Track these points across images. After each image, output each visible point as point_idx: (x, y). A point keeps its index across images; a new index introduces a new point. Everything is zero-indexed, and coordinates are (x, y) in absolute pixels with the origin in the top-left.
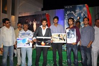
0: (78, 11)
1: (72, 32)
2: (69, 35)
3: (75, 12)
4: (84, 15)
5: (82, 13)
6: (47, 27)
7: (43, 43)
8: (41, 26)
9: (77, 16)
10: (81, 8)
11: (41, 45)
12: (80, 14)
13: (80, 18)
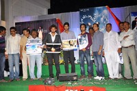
2: (81, 41)
3: (93, 17)
5: (102, 17)
6: (56, 34)
7: (53, 49)
8: (50, 33)
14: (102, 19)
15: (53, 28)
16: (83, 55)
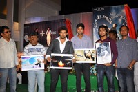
0: (113, 14)
1: (104, 47)
2: (99, 51)
3: (109, 17)
4: (123, 21)
5: (120, 17)
6: (67, 40)
7: (61, 63)
9: (113, 23)
10: (118, 11)
11: (58, 66)
12: (116, 20)
13: (116, 26)
14: (120, 20)
15: (63, 31)
16: (102, 72)
